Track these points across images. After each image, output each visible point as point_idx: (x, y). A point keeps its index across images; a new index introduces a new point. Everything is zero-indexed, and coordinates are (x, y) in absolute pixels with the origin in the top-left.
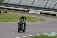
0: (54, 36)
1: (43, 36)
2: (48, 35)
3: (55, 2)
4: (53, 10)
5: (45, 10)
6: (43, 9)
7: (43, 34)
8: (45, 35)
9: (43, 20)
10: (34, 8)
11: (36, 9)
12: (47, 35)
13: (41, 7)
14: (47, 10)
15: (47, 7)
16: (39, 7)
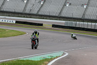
0: (39, 60)
1: (22, 60)
2: (30, 59)
3: (40, 2)
4: (38, 17)
5: (24, 17)
6: (20, 15)
7: (22, 58)
8: (24, 59)
9: (22, 34)
10: (6, 14)
11: (8, 15)
12: (27, 59)
13: (17, 11)
14: (27, 16)
15: (27, 11)
16: (14, 11)
